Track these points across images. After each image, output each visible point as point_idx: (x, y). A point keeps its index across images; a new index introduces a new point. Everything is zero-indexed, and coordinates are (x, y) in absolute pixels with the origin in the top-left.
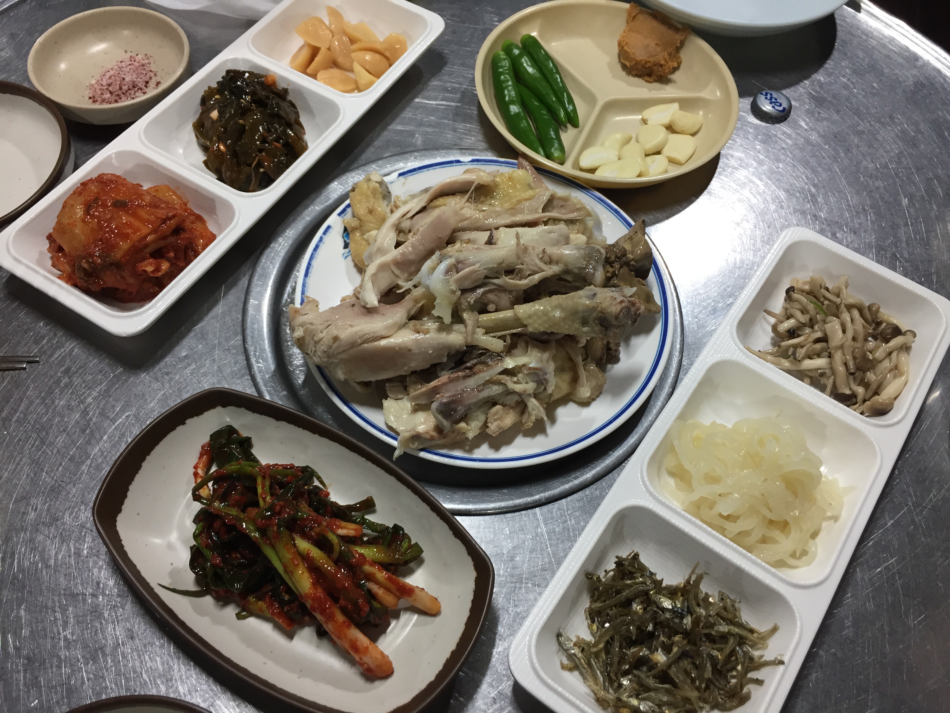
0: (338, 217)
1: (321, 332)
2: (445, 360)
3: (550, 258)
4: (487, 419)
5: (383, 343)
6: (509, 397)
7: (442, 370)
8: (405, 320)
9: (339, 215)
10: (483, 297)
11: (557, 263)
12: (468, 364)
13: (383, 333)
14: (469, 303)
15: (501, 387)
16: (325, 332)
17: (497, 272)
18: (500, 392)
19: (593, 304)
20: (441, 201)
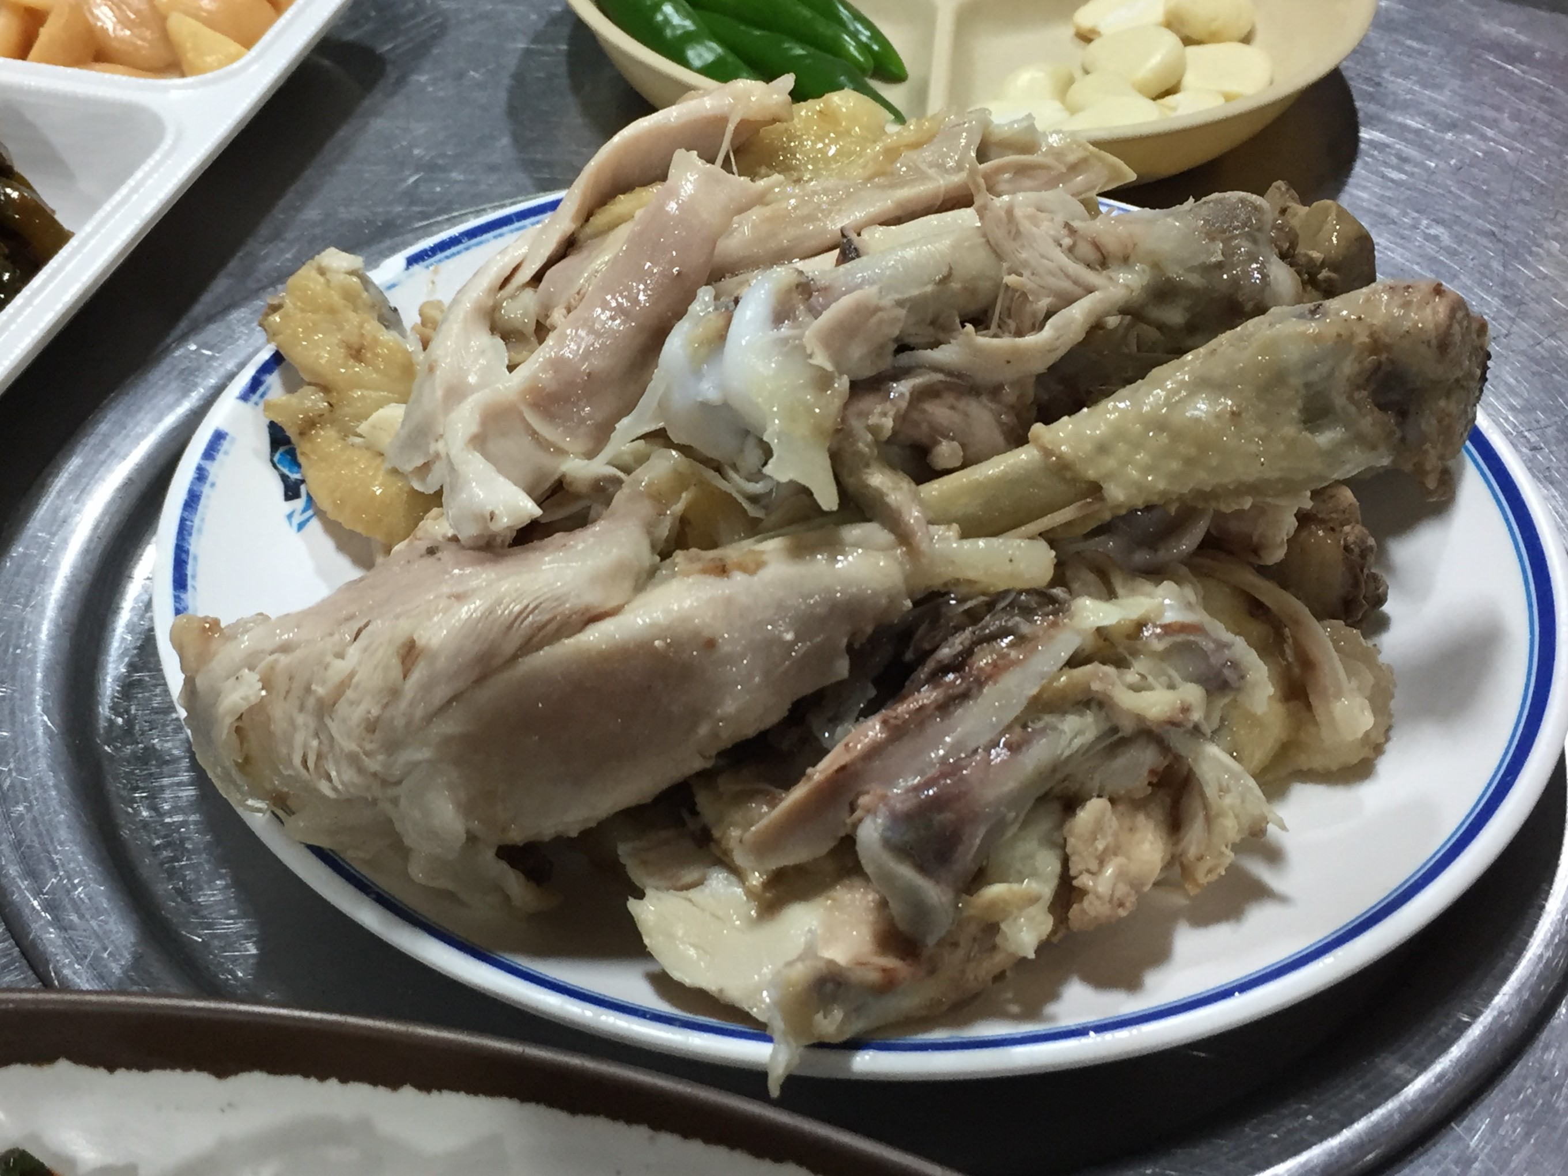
0: (241, 403)
1: (340, 655)
2: (842, 668)
3: (1097, 246)
4: (1065, 862)
5: (595, 636)
6: (1121, 761)
7: (835, 721)
8: (647, 557)
9: (245, 397)
10: (915, 415)
11: (1126, 261)
12: (945, 652)
13: (594, 598)
14: (874, 430)
15: (1089, 718)
16: (354, 652)
17: (933, 323)
18: (1090, 735)
19: (1332, 331)
20: (623, 204)
